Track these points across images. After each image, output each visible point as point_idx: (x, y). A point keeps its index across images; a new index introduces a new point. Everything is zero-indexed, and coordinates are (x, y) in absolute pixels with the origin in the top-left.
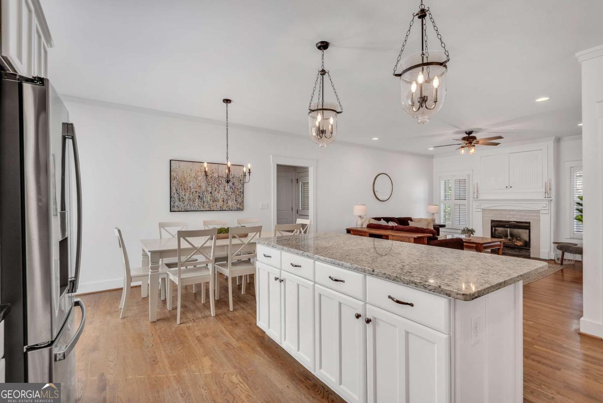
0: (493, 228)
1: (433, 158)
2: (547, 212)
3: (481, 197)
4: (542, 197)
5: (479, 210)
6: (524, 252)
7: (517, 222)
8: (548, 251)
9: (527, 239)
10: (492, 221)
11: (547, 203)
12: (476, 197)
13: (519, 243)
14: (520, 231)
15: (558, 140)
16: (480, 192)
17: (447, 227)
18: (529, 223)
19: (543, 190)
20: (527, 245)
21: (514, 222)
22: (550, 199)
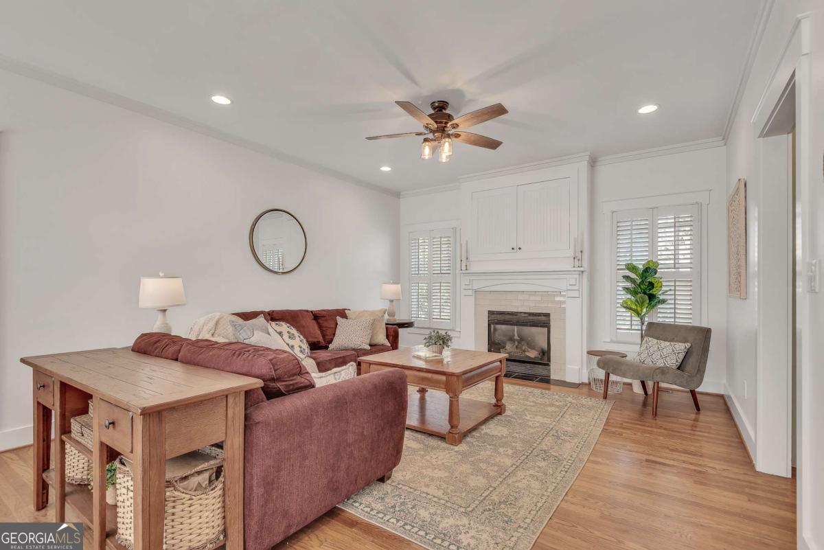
0: (492, 326)
1: (399, 198)
2: (576, 294)
3: (474, 268)
4: (567, 265)
5: (470, 292)
6: (541, 370)
7: (530, 314)
8: (577, 367)
9: (545, 346)
10: (491, 313)
11: (577, 276)
12: (464, 268)
13: (532, 354)
14: (534, 330)
15: (593, 162)
16: (471, 258)
17: (416, 325)
18: (548, 315)
19: (571, 254)
20: (544, 357)
21: (525, 313)
22: (581, 269)
